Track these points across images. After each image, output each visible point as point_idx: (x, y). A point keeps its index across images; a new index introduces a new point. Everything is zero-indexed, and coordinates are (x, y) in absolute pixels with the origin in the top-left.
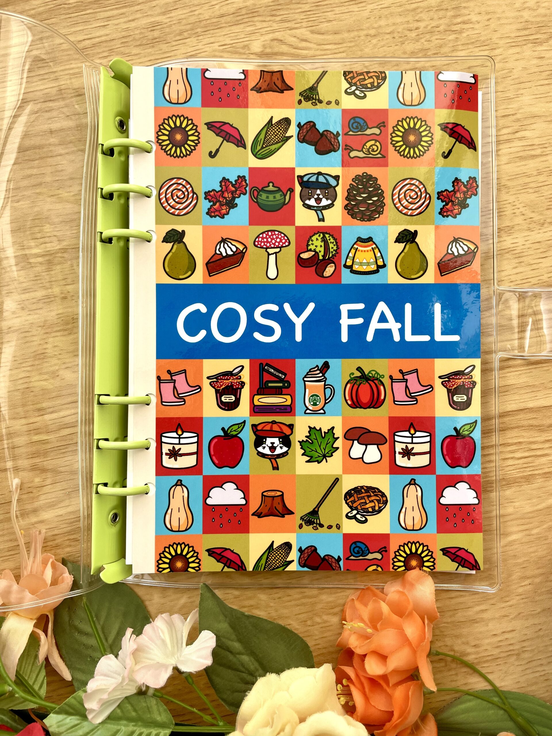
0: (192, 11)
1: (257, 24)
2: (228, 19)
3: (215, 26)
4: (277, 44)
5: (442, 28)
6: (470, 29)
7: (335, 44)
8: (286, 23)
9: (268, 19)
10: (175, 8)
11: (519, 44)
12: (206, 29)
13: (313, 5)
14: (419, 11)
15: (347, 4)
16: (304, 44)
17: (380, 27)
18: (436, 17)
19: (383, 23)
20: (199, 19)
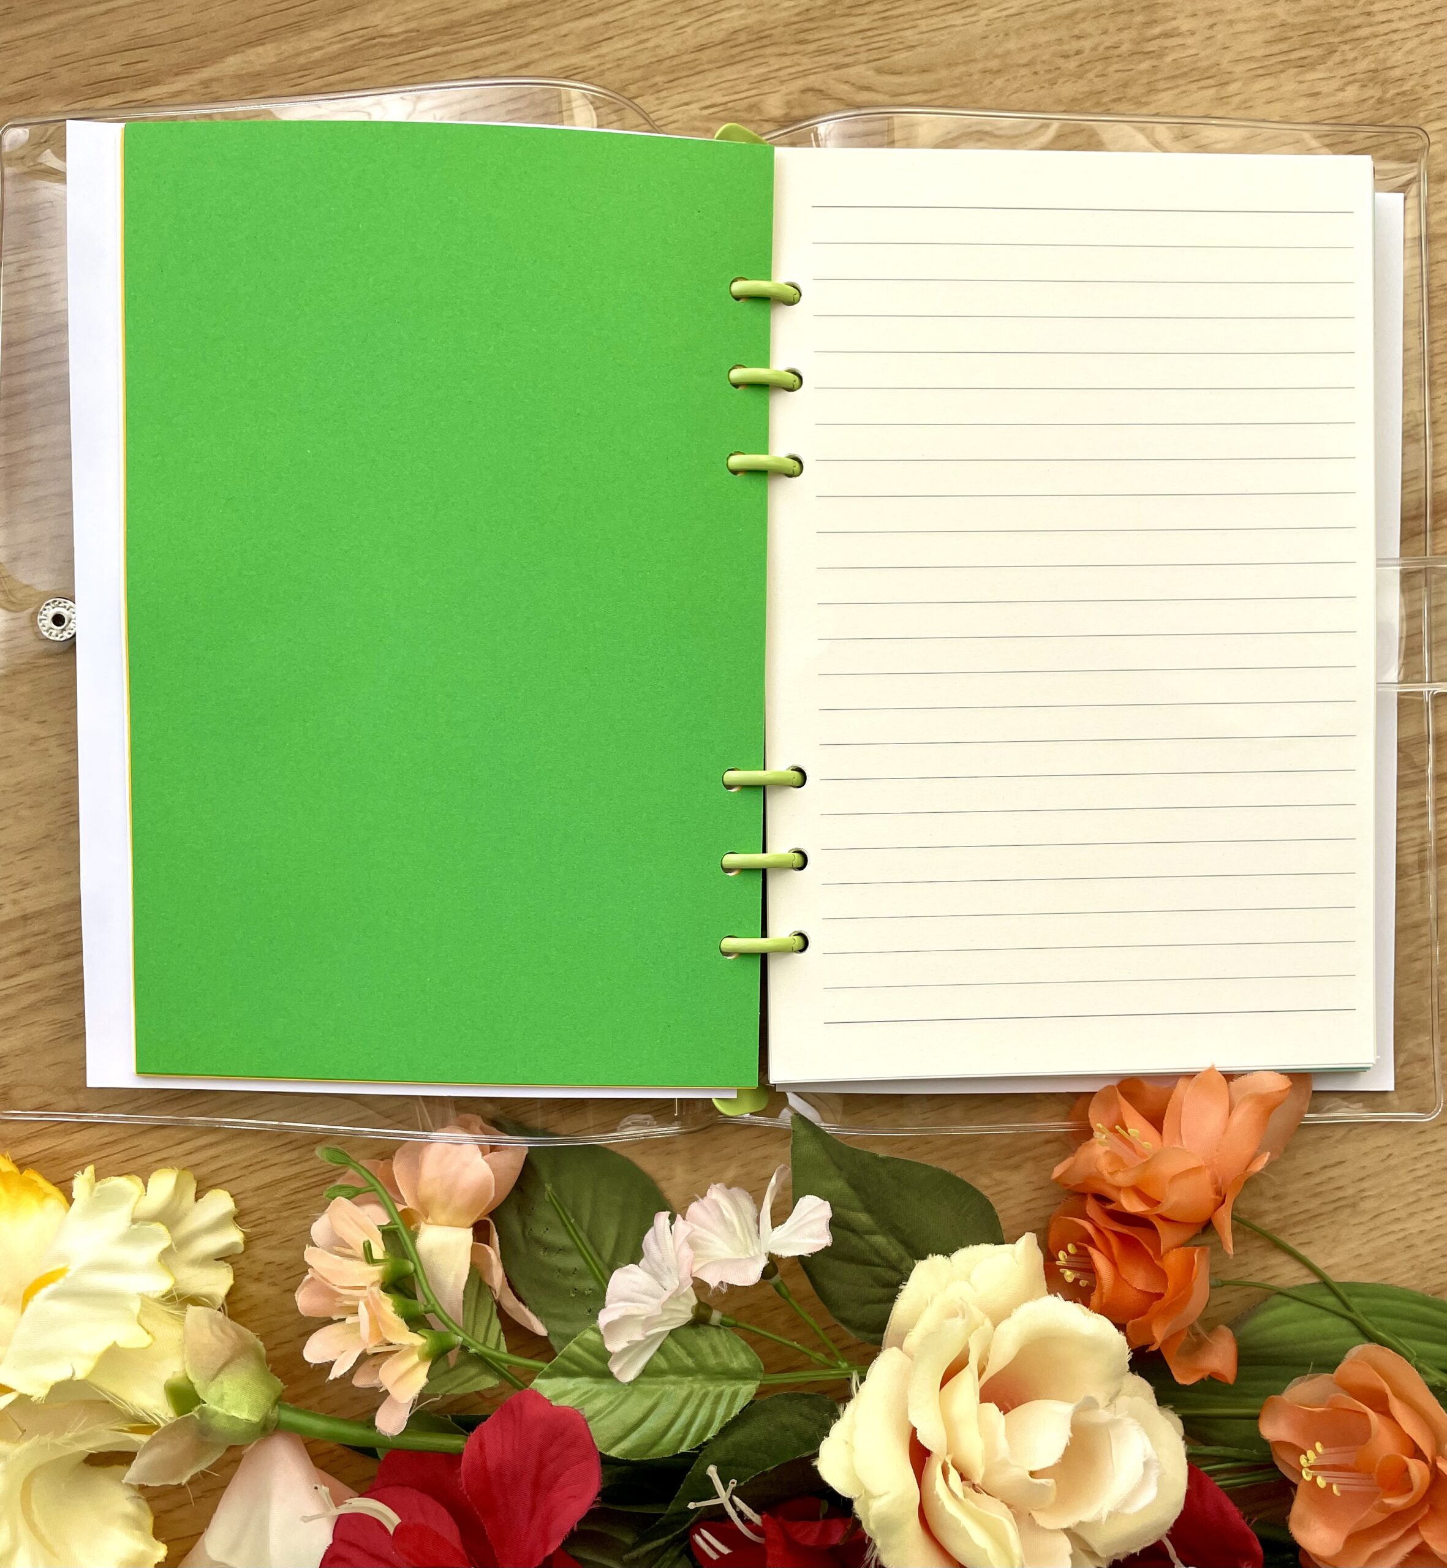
0: (641, 42)
1: (772, 60)
2: (714, 53)
3: (691, 69)
4: (814, 98)
5: (1125, 48)
6: (1178, 48)
7: (925, 91)
8: (827, 57)
9: (792, 49)
10: (607, 36)
11: (1273, 69)
12: (671, 77)
13: (877, 17)
14: (1079, 16)
15: (941, 11)
16: (864, 96)
17: (1008, 53)
18: (1112, 27)
19: (1012, 45)
20: (656, 56)
